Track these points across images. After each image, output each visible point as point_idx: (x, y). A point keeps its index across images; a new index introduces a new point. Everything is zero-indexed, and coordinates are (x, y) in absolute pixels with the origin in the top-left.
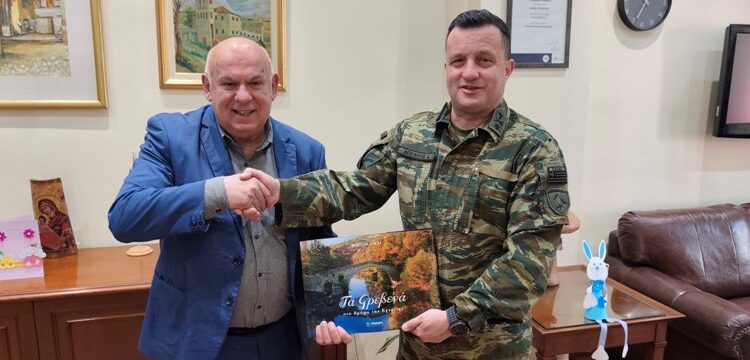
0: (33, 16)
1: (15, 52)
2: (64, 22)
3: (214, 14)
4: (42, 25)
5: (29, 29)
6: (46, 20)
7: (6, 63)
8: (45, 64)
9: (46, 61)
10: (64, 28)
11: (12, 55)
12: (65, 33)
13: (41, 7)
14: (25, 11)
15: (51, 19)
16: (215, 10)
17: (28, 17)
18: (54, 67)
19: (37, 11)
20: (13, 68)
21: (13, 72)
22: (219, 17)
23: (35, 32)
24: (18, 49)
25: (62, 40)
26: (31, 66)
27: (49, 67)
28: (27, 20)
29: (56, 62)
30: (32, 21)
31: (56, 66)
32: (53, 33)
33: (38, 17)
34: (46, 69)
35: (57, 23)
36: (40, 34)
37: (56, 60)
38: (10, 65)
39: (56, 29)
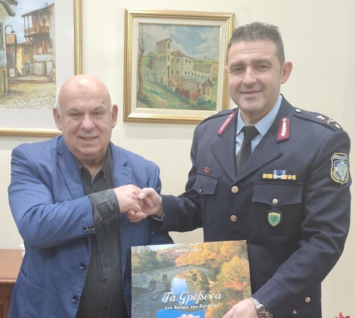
0: (33, 61)
1: (17, 90)
2: (54, 66)
3: (171, 57)
4: (39, 67)
5: (28, 71)
6: (41, 63)
7: (11, 98)
8: (38, 100)
9: (39, 97)
10: (53, 70)
11: (15, 92)
12: (55, 74)
13: (38, 54)
14: (27, 57)
15: (44, 63)
16: (172, 54)
17: (29, 61)
18: (44, 102)
19: (36, 57)
20: (15, 103)
21: (15, 105)
22: (175, 60)
23: (33, 74)
24: (20, 87)
25: (52, 80)
26: (28, 102)
27: (41, 102)
28: (28, 64)
29: (47, 98)
30: (31, 65)
31: (46, 101)
32: (45, 75)
33: (35, 62)
34: (39, 104)
35: (49, 66)
36: (36, 75)
37: (46, 96)
38: (14, 100)
39: (48, 71)
